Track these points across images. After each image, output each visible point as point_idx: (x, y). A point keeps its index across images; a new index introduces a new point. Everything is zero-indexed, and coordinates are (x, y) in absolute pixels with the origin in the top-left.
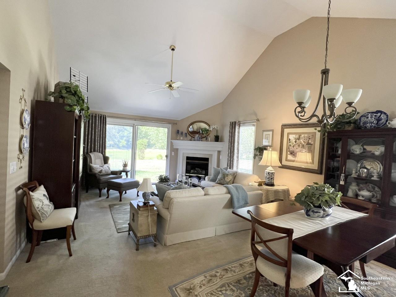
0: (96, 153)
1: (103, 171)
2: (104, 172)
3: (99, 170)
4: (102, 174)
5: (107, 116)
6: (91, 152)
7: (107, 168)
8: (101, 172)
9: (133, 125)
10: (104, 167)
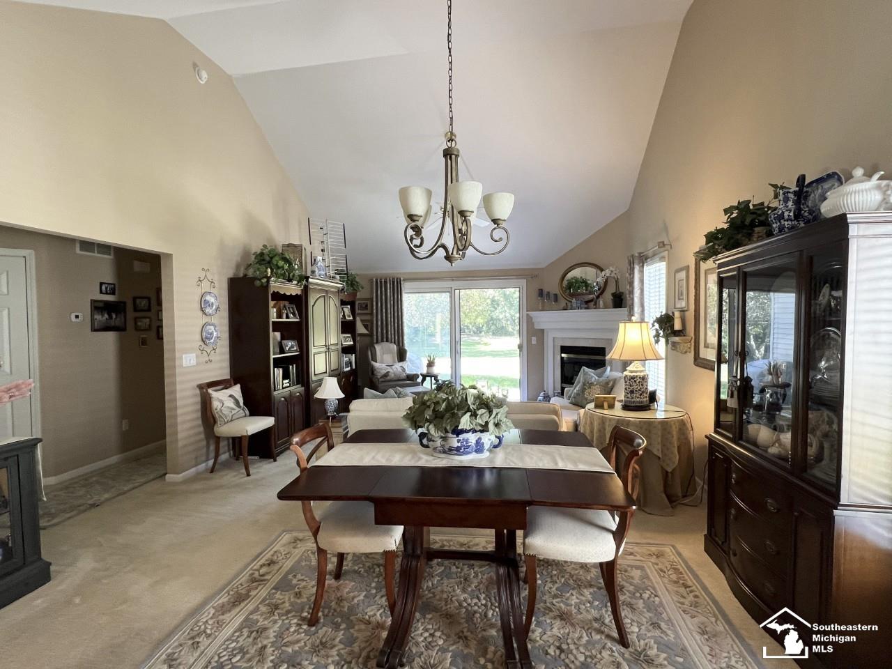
0: (385, 345)
1: (390, 374)
2: (392, 376)
3: (384, 372)
4: (388, 378)
5: (402, 279)
6: (377, 342)
7: (400, 369)
8: (386, 375)
9: (450, 290)
10: (393, 367)
